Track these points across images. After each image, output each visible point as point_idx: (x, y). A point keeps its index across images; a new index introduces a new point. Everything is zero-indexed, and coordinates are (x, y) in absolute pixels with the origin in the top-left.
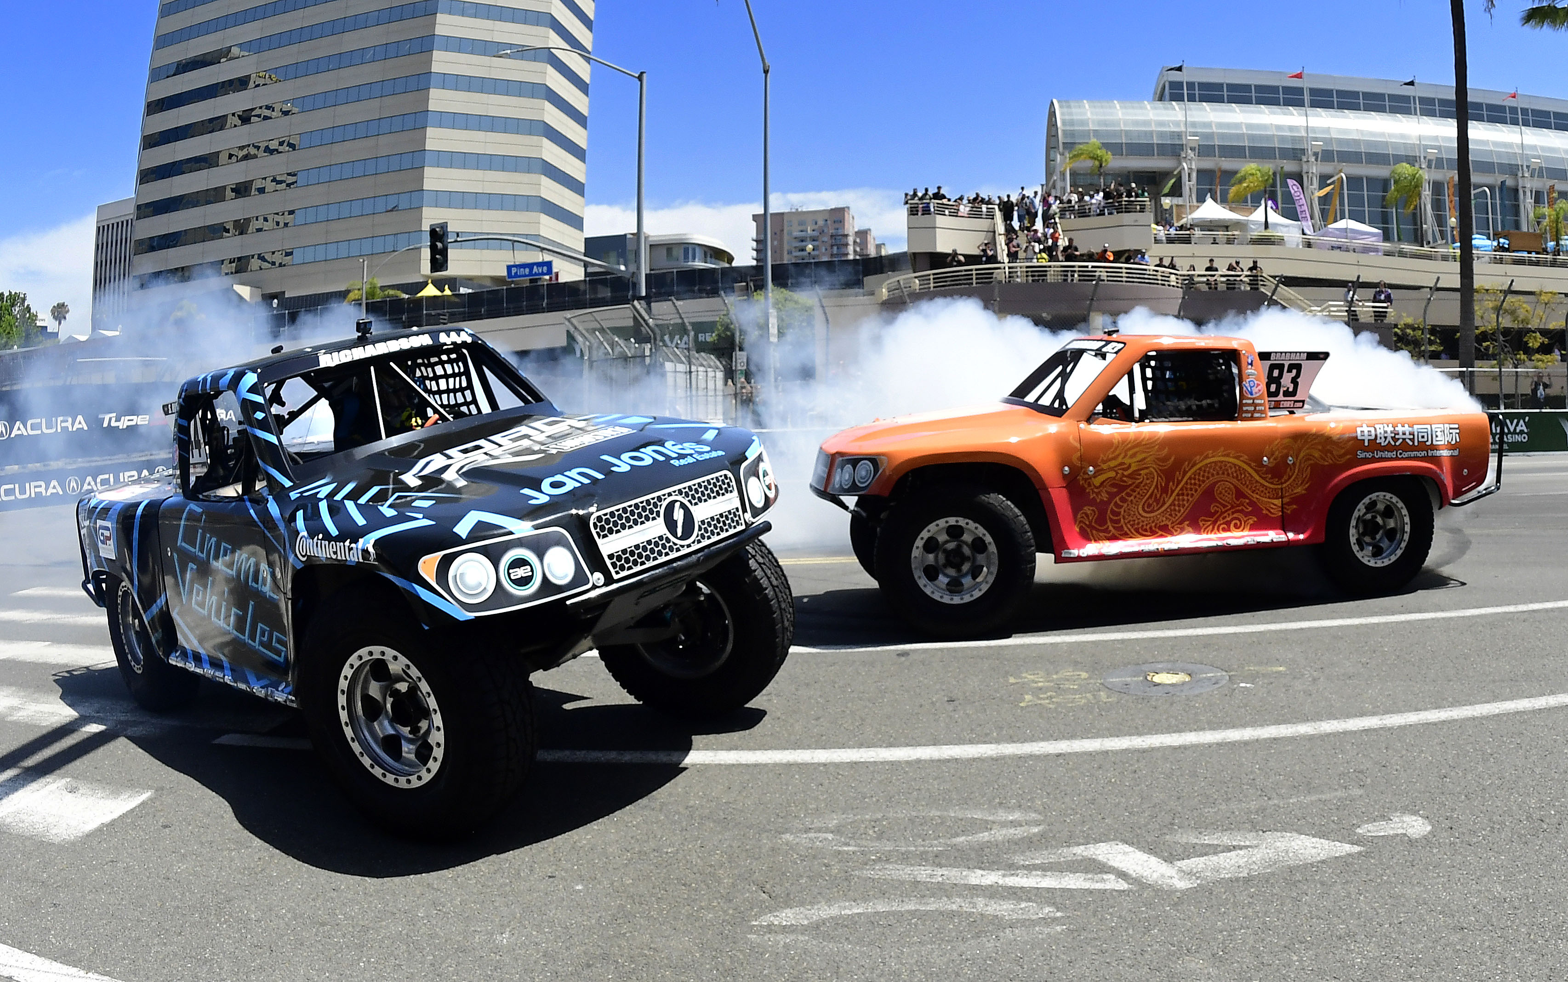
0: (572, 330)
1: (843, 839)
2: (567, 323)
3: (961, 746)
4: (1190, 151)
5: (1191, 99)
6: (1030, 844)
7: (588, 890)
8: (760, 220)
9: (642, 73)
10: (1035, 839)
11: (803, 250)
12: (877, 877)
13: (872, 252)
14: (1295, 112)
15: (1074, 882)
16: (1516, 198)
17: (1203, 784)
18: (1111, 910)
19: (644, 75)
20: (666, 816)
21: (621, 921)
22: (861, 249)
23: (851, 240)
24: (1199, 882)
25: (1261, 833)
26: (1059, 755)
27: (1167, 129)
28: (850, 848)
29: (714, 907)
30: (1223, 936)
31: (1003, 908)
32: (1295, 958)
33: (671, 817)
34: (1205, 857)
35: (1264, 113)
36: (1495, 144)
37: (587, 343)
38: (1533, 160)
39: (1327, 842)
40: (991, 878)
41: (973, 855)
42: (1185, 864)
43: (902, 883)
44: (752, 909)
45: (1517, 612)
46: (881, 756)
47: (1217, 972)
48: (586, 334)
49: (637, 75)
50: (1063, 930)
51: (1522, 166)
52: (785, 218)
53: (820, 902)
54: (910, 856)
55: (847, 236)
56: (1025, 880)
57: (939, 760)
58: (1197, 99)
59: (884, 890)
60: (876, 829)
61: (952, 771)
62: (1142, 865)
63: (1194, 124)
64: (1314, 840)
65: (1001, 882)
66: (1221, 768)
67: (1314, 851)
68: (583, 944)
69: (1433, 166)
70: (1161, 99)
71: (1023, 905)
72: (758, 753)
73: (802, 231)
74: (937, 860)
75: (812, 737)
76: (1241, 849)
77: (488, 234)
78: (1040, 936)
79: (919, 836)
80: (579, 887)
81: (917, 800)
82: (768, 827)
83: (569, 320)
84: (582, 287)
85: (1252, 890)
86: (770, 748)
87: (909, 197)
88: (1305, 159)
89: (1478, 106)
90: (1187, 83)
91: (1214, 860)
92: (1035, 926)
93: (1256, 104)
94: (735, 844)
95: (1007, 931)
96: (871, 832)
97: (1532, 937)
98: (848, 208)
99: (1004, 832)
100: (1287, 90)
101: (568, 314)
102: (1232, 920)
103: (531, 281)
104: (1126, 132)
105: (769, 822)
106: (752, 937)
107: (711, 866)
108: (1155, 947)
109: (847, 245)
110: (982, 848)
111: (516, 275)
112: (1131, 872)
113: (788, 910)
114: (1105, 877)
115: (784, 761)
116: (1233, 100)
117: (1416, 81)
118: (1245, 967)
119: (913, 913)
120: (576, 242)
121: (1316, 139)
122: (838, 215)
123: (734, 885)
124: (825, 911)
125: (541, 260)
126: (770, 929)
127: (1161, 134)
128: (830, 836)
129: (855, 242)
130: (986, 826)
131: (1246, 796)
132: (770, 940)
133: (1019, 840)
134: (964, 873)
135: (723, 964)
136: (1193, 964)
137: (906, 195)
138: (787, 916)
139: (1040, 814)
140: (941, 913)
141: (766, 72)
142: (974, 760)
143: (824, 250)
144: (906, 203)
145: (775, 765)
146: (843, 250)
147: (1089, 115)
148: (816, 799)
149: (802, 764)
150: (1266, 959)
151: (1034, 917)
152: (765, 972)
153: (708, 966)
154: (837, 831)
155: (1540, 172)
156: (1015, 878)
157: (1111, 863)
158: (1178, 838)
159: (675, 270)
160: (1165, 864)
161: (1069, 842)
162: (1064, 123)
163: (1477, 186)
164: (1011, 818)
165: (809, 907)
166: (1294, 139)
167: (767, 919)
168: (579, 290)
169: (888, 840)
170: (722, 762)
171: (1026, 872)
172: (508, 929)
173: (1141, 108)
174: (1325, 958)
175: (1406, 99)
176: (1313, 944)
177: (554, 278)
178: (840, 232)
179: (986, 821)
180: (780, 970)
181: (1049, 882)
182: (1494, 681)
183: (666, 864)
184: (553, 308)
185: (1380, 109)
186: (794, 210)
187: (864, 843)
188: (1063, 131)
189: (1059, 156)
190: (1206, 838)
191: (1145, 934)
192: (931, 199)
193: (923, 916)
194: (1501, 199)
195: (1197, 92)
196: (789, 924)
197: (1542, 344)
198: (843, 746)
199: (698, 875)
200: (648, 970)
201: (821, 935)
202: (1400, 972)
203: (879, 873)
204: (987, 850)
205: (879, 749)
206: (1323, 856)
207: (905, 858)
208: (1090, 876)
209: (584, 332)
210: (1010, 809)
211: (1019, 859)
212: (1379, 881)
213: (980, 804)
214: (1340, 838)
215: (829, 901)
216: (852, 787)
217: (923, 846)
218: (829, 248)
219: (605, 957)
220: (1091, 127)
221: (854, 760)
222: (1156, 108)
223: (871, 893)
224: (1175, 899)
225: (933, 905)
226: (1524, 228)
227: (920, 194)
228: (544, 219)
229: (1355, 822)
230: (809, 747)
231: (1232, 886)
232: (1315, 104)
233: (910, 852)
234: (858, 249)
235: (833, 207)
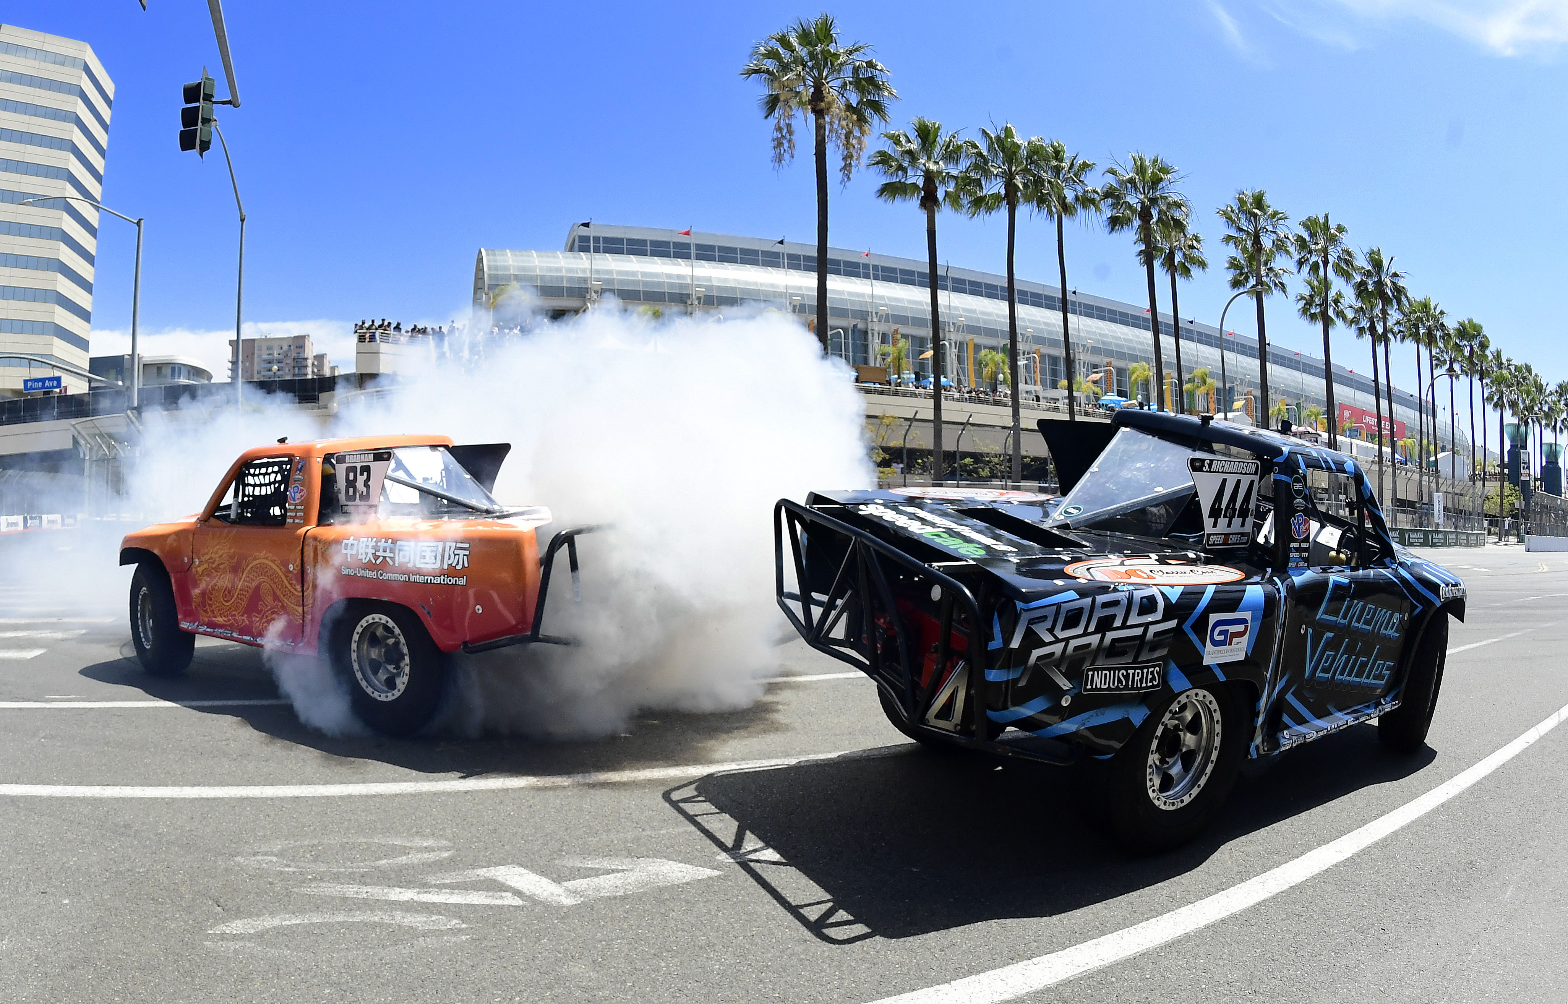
0: (76, 434)
1: (285, 862)
2: (72, 429)
3: (385, 784)
4: (593, 294)
5: (597, 250)
6: (440, 866)
7: (73, 903)
8: (234, 344)
9: (140, 220)
10: (445, 862)
11: (270, 370)
12: (312, 893)
13: (327, 373)
14: (682, 263)
15: (477, 898)
16: (866, 339)
17: (587, 817)
18: (508, 923)
19: (142, 221)
20: (139, 842)
21: (100, 930)
22: (318, 371)
23: (310, 363)
24: (582, 899)
25: (635, 859)
26: (467, 792)
27: (576, 275)
28: (291, 869)
29: (178, 918)
30: (602, 945)
31: (417, 920)
32: (663, 964)
33: (143, 842)
34: (588, 879)
35: (657, 264)
36: (850, 294)
37: (89, 445)
38: (881, 308)
39: (691, 867)
40: (407, 895)
41: (393, 876)
42: (571, 884)
43: (333, 898)
44: (208, 920)
45: (857, 678)
46: (319, 792)
47: (596, 975)
48: (88, 439)
49: (136, 222)
50: (467, 939)
51: (871, 312)
52: (256, 342)
53: (264, 914)
54: (341, 875)
55: (306, 359)
56: (436, 896)
57: (367, 796)
58: (601, 251)
59: (318, 904)
60: (313, 853)
61: (378, 805)
62: (535, 885)
63: (598, 272)
64: (680, 865)
65: (416, 898)
66: (603, 804)
67: (680, 874)
68: (68, 949)
69: (797, 310)
70: (571, 249)
71: (434, 918)
72: (217, 789)
73: (269, 355)
74: (363, 879)
75: (261, 776)
76: (618, 872)
77: (10, 353)
78: (448, 944)
79: (349, 859)
80: (66, 901)
81: (348, 829)
82: (223, 851)
83: (73, 426)
84: (86, 399)
85: (627, 907)
86: (227, 785)
87: (358, 328)
88: (689, 302)
89: (837, 262)
90: (594, 237)
91: (595, 881)
92: (443, 935)
93: (651, 256)
94: (195, 866)
95: (420, 939)
96: (308, 856)
97: (865, 949)
98: (308, 336)
99: (419, 856)
100: (676, 245)
101: (73, 421)
102: (610, 932)
103: (45, 393)
104: (541, 276)
105: (224, 846)
106: (208, 943)
107: (175, 884)
108: (544, 954)
109: (306, 366)
110: (401, 869)
111: (31, 388)
112: (525, 891)
113: (238, 921)
114: (504, 894)
115: (238, 796)
116: (631, 252)
117: (785, 240)
118: (620, 971)
119: (342, 924)
120: (82, 360)
121: (699, 286)
122: (299, 342)
123: (193, 900)
124: (268, 922)
125: (52, 376)
126: (223, 937)
127: (570, 279)
128: (274, 859)
129: (313, 364)
130: (405, 851)
131: (624, 828)
132: (222, 947)
133: (432, 863)
134: (385, 891)
135: (183, 967)
136: (577, 969)
137: (356, 325)
138: (237, 926)
139: (450, 841)
140: (366, 924)
141: (242, 220)
142: (396, 795)
143: (287, 371)
144: (356, 332)
145: (231, 799)
146: (303, 371)
147: (511, 262)
148: (264, 827)
149: (252, 798)
150: (639, 964)
151: (443, 928)
152: (218, 973)
153: (170, 968)
154: (280, 854)
155: (886, 318)
156: (427, 895)
157: (509, 883)
158: (565, 862)
159: (163, 386)
160: (554, 884)
161: (474, 865)
162: (489, 268)
163: (833, 328)
164: (425, 844)
165: (256, 919)
166: (681, 286)
167: (220, 929)
168: (83, 401)
169: (322, 862)
170: (187, 797)
171: (437, 890)
172: (7, 937)
173: (554, 257)
174: (689, 964)
175: (776, 255)
176: (678, 953)
177: (63, 391)
178: (301, 356)
179: (405, 847)
180: (231, 972)
181: (456, 898)
182: (835, 735)
183: (138, 882)
184: (62, 416)
185: (754, 263)
186: (263, 337)
187: (302, 864)
188: (488, 274)
189: (484, 296)
190: (589, 862)
191: (536, 943)
192: (376, 329)
193: (349, 926)
194: (853, 339)
195: (601, 245)
196: (238, 932)
197: (884, 459)
198: (287, 783)
199: (163, 891)
200: (121, 972)
201: (265, 943)
202: (752, 977)
203: (314, 890)
204: (405, 872)
205: (317, 786)
206: (687, 879)
207: (336, 878)
208: (490, 894)
209: (86, 436)
210: (425, 837)
211: (432, 879)
212: (735, 900)
213: (400, 833)
214: (702, 864)
215: (272, 914)
216: (294, 818)
217: (352, 868)
218: (291, 369)
219: (86, 960)
220: (512, 272)
221: (296, 795)
222: (566, 258)
223: (307, 907)
224: (563, 914)
225: (358, 917)
226: (872, 364)
227: (367, 325)
228: (57, 341)
229: (715, 850)
230: (259, 784)
231: (610, 903)
232: (699, 258)
233: (340, 873)
234: (316, 370)
235: (296, 335)
